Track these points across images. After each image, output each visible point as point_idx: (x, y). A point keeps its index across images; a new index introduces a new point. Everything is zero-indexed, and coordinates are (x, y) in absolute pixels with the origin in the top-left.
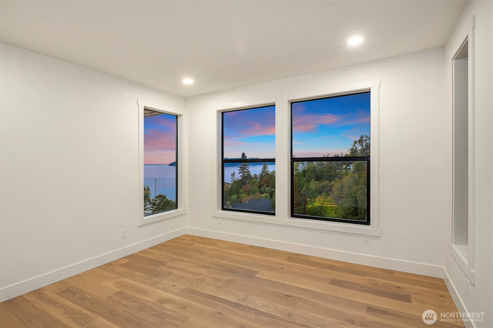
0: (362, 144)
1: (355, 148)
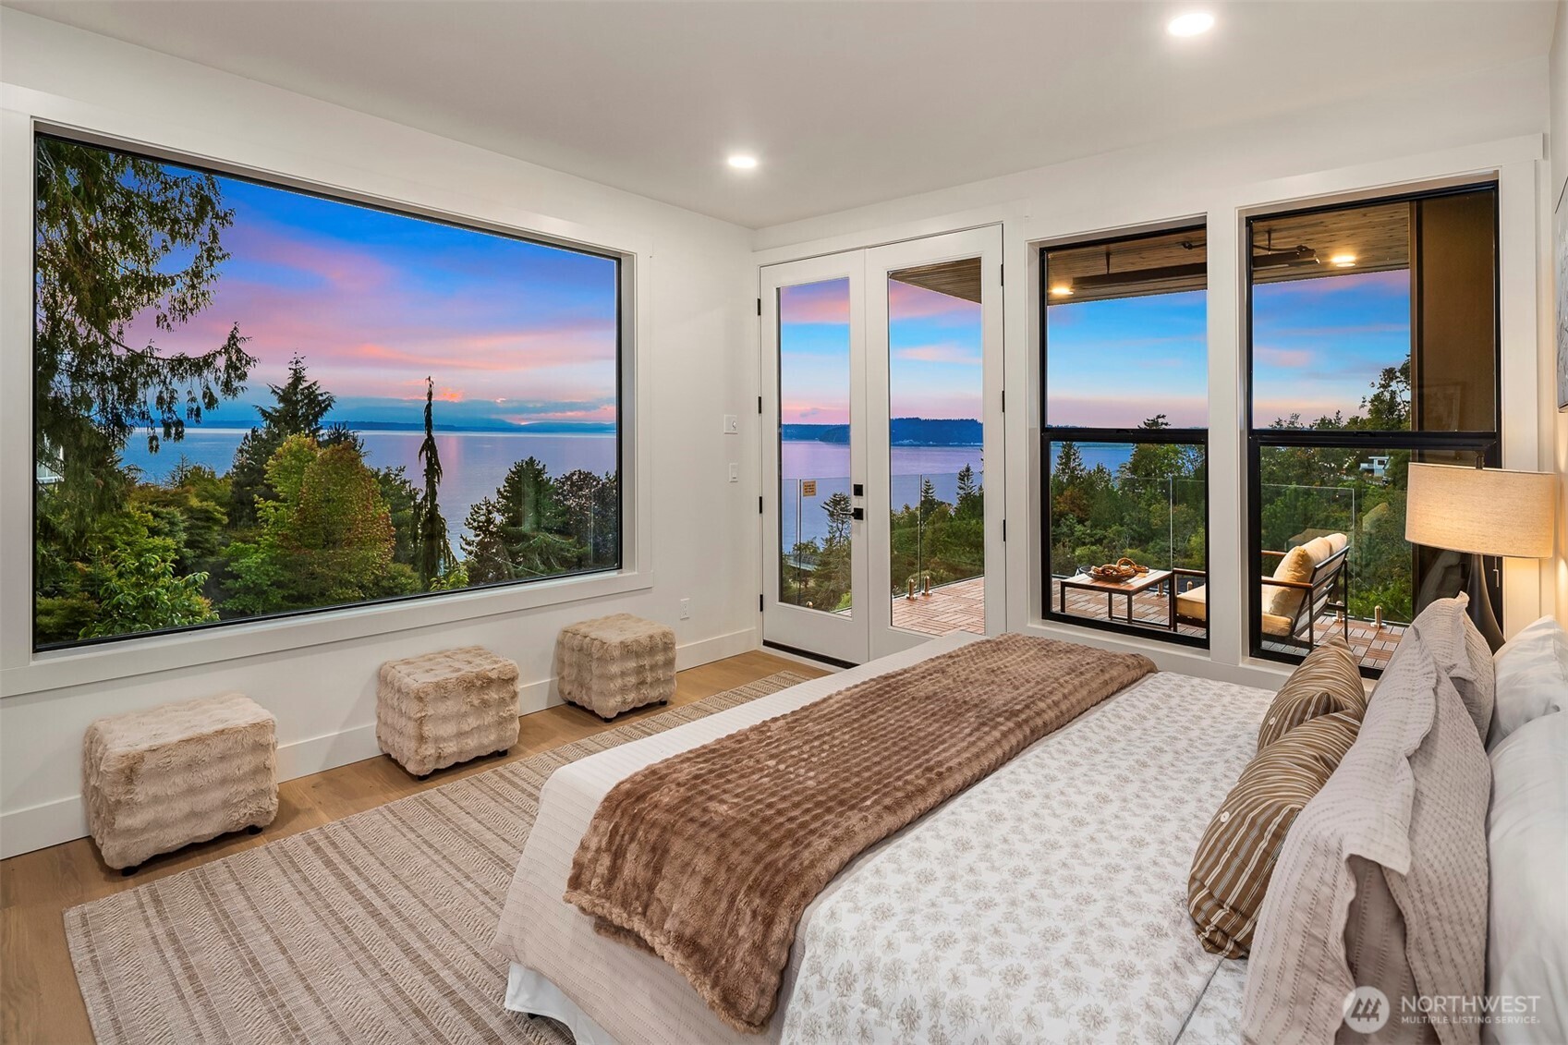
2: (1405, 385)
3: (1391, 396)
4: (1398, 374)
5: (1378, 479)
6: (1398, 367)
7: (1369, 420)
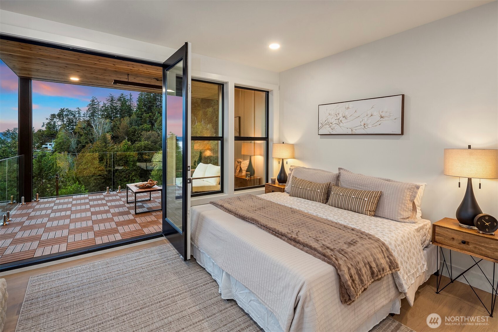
0: (63, 119)
1: (52, 123)
2: (59, 120)
3: (54, 123)
4: (57, 116)
5: (49, 150)
6: (57, 114)
7: (45, 131)
